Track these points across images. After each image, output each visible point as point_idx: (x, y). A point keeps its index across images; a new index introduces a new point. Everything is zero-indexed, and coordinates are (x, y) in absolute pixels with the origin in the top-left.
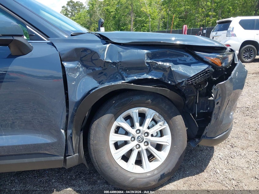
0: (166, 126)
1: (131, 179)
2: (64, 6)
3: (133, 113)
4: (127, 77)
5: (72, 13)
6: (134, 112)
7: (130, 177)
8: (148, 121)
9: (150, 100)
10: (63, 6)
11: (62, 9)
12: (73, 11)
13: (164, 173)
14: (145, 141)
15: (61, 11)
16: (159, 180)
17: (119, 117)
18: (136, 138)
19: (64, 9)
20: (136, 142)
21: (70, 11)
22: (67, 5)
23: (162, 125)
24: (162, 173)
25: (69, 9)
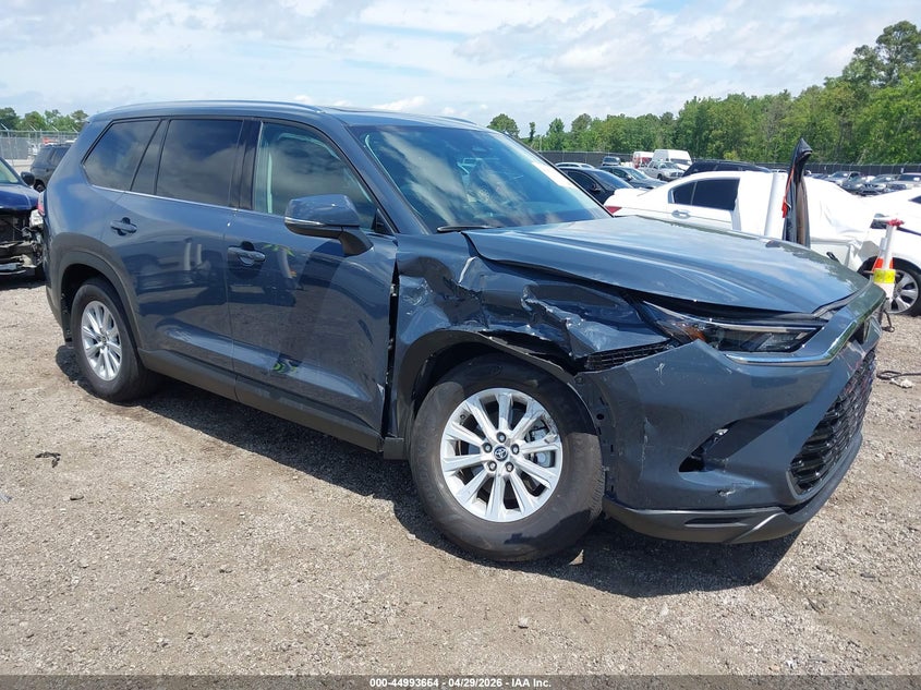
0: (558, 446)
1: (454, 516)
2: (864, 47)
3: (502, 398)
4: (493, 323)
5: (890, 73)
6: (505, 396)
7: (454, 513)
8: (525, 422)
9: (535, 381)
10: (860, 46)
11: (855, 56)
12: (898, 62)
13: (521, 534)
14: (508, 460)
15: (847, 64)
16: (507, 542)
17: (473, 397)
18: (494, 449)
19: (863, 57)
20: (490, 456)
21: (885, 62)
22: (880, 41)
23: (549, 442)
24: (516, 532)
25: (883, 55)
